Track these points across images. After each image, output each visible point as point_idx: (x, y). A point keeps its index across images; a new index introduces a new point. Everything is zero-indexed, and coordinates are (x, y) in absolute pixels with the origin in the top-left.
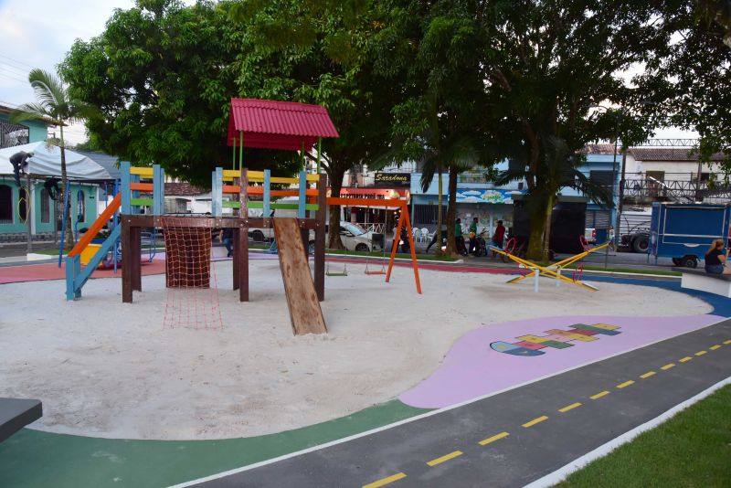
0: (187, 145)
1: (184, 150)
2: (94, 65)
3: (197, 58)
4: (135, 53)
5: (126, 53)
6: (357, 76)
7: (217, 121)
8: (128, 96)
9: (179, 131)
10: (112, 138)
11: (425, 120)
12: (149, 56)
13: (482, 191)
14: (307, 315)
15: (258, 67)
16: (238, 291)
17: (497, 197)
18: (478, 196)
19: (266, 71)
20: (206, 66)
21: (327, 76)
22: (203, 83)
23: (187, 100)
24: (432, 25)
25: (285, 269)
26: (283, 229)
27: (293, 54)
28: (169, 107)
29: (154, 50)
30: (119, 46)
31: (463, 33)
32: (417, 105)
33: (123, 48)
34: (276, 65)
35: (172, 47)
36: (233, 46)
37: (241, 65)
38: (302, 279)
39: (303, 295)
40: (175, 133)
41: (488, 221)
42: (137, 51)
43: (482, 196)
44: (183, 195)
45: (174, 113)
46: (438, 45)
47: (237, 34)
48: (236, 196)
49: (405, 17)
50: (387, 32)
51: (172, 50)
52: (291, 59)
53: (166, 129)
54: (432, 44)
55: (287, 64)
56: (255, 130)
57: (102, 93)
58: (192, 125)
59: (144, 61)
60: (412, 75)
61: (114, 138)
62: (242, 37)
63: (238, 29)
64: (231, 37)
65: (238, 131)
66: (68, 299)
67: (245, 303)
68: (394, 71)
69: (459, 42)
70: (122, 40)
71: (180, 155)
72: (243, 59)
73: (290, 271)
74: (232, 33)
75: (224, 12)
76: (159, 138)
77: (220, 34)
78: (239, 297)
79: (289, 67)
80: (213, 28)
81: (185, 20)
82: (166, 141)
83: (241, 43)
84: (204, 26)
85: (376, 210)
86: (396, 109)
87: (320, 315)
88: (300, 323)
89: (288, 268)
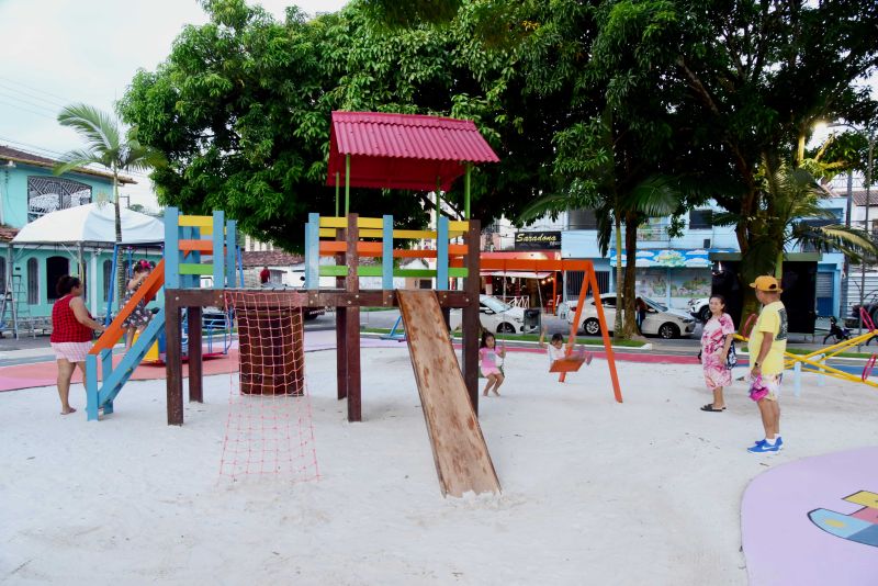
0: (278, 198)
1: (274, 205)
2: (160, 99)
3: (289, 84)
4: (208, 80)
5: (197, 79)
6: (502, 96)
7: (316, 165)
8: (204, 140)
9: (267, 180)
10: (182, 192)
11: (601, 151)
12: (227, 83)
13: (656, 251)
14: (463, 456)
15: (368, 92)
16: (345, 400)
17: (676, 259)
18: (651, 258)
19: (379, 96)
20: (300, 94)
21: (461, 97)
22: (298, 116)
23: (277, 139)
24: (613, 15)
25: (422, 373)
26: (414, 307)
27: (415, 71)
28: (253, 149)
29: (233, 74)
30: (188, 72)
31: (661, 21)
32: (589, 131)
33: (193, 74)
34: (392, 88)
35: (256, 70)
36: (336, 67)
37: (345, 90)
38: (449, 390)
39: (454, 420)
40: (262, 183)
41: (664, 290)
42: (212, 77)
43: (656, 258)
44: (277, 266)
45: (260, 156)
46: (622, 42)
47: (340, 51)
48: (341, 257)
49: (571, 7)
50: (547, 31)
51: (257, 73)
52: (412, 77)
53: (249, 178)
54: (615, 41)
55: (407, 85)
56: (369, 153)
57: (170, 135)
58: (283, 172)
59: (220, 89)
60: (581, 89)
61: (186, 192)
62: (346, 54)
63: (341, 45)
64: (333, 55)
65: (343, 155)
66: (88, 420)
67: (355, 423)
68: (556, 84)
69: (654, 34)
70: (192, 63)
71: (269, 211)
72: (349, 82)
73: (430, 377)
74: (334, 49)
75: (322, 24)
76: (242, 190)
77: (318, 53)
78: (345, 413)
79: (409, 90)
80: (309, 44)
81: (272, 35)
82: (250, 193)
83: (346, 62)
84: (298, 42)
85: (517, 279)
86: (562, 136)
87: (485, 457)
88: (451, 471)
89: (426, 371)
